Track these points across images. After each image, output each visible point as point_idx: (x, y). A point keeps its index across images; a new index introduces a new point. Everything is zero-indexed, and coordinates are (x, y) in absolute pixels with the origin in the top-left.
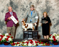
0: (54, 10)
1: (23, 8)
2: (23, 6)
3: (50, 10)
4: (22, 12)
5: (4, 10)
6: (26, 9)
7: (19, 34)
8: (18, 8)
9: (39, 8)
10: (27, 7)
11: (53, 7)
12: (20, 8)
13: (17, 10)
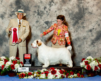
0: (91, 13)
1: (38, 10)
3: (84, 14)
4: (37, 17)
5: (5, 13)
6: (43, 13)
8: (30, 11)
9: (66, 10)
10: (44, 9)
11: (90, 8)
12: (33, 10)
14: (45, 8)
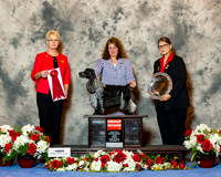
0: (202, 36)
1: (90, 30)
2: (92, 22)
3: (188, 38)
4: (87, 44)
5: (21, 36)
6: (100, 34)
7: (77, 127)
8: (72, 30)
9: (148, 30)
10: (104, 27)
11: (199, 25)
12: (80, 30)
13: (69, 37)
14: (105, 24)
